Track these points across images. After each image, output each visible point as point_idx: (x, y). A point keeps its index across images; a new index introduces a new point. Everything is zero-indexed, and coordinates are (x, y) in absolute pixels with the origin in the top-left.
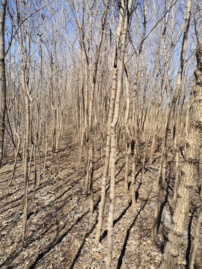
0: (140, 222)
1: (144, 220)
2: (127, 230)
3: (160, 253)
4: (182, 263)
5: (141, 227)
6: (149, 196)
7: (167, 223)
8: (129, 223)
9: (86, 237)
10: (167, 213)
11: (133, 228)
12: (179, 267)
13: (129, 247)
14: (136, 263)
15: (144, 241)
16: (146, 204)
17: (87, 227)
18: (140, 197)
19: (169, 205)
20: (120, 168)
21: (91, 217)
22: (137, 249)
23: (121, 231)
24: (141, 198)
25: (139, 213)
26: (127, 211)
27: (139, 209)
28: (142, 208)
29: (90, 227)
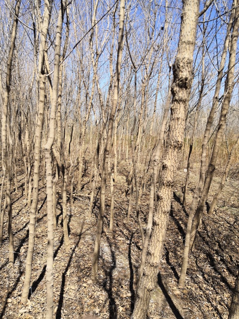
0: (76, 262)
1: (81, 258)
2: (62, 275)
3: (103, 291)
4: (127, 295)
5: (78, 267)
6: (82, 229)
7: (106, 256)
8: (64, 265)
9: (8, 297)
10: (105, 244)
11: (69, 270)
12: (124, 300)
13: (67, 294)
14: (78, 311)
15: (84, 282)
16: (80, 239)
17: (7, 283)
18: (72, 231)
19: (106, 235)
20: (42, 200)
21: (12, 268)
22: (78, 294)
23: (55, 278)
24: (73, 233)
25: (74, 251)
26: (59, 251)
27: (74, 246)
28: (77, 245)
29: (12, 282)
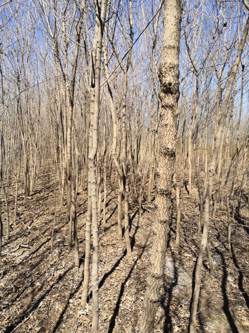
0: (137, 274)
1: (142, 271)
2: (121, 284)
3: (160, 307)
4: (185, 316)
5: (138, 279)
6: (147, 241)
7: (168, 272)
8: (124, 275)
9: (70, 298)
10: (168, 259)
11: (128, 281)
12: (182, 321)
13: (124, 304)
14: (132, 322)
15: (142, 295)
16: (143, 251)
17: (71, 285)
18: (137, 243)
19: (171, 250)
20: (112, 210)
21: (77, 272)
22: (133, 306)
23: (114, 287)
24: (137, 245)
25: (136, 262)
26: (121, 261)
27: (136, 258)
28: (140, 257)
29: (75, 285)
